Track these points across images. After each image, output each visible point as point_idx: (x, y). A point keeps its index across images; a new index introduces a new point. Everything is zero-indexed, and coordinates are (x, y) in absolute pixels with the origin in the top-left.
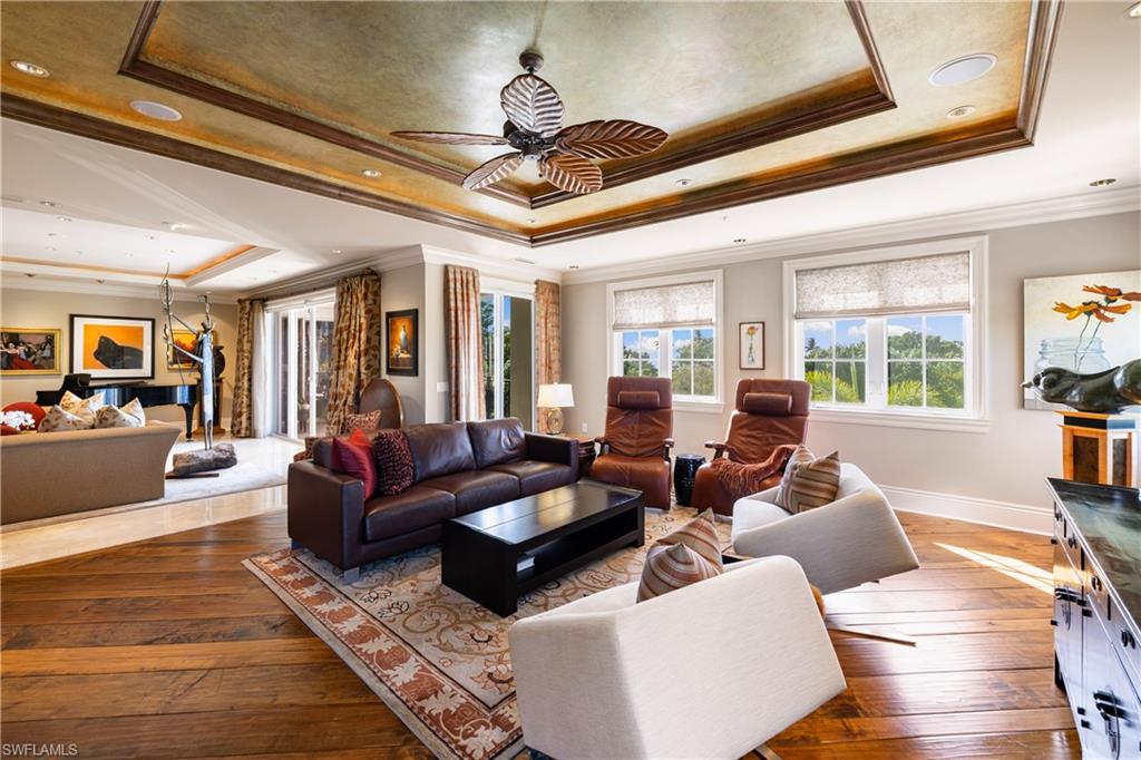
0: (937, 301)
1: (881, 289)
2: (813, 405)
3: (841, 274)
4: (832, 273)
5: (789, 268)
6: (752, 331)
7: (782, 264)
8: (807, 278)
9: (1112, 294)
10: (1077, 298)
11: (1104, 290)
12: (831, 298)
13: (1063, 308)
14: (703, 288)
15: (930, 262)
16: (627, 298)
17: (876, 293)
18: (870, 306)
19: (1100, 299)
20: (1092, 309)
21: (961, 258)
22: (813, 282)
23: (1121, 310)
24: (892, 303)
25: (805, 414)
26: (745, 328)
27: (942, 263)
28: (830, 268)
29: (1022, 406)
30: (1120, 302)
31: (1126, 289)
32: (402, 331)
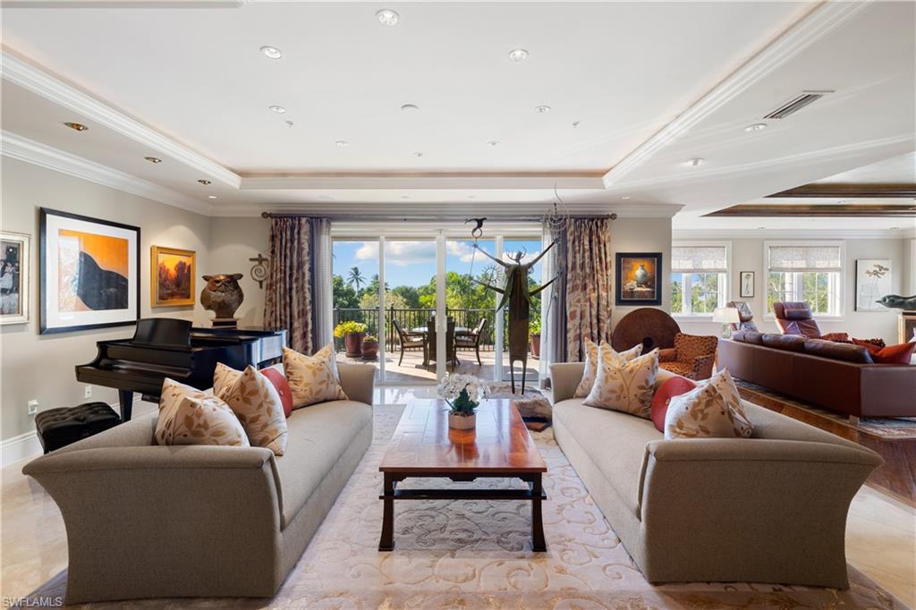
3: (790, 251)
5: (767, 244)
6: (748, 276)
7: (763, 243)
8: (775, 251)
9: (881, 268)
10: (872, 269)
11: (879, 266)
13: (868, 272)
14: (719, 251)
15: (825, 249)
17: (805, 261)
19: (877, 269)
20: (876, 273)
23: (883, 274)
24: (811, 266)
26: (744, 275)
27: (830, 250)
28: (786, 247)
29: (856, 310)
30: (883, 271)
31: (884, 267)
32: (638, 271)
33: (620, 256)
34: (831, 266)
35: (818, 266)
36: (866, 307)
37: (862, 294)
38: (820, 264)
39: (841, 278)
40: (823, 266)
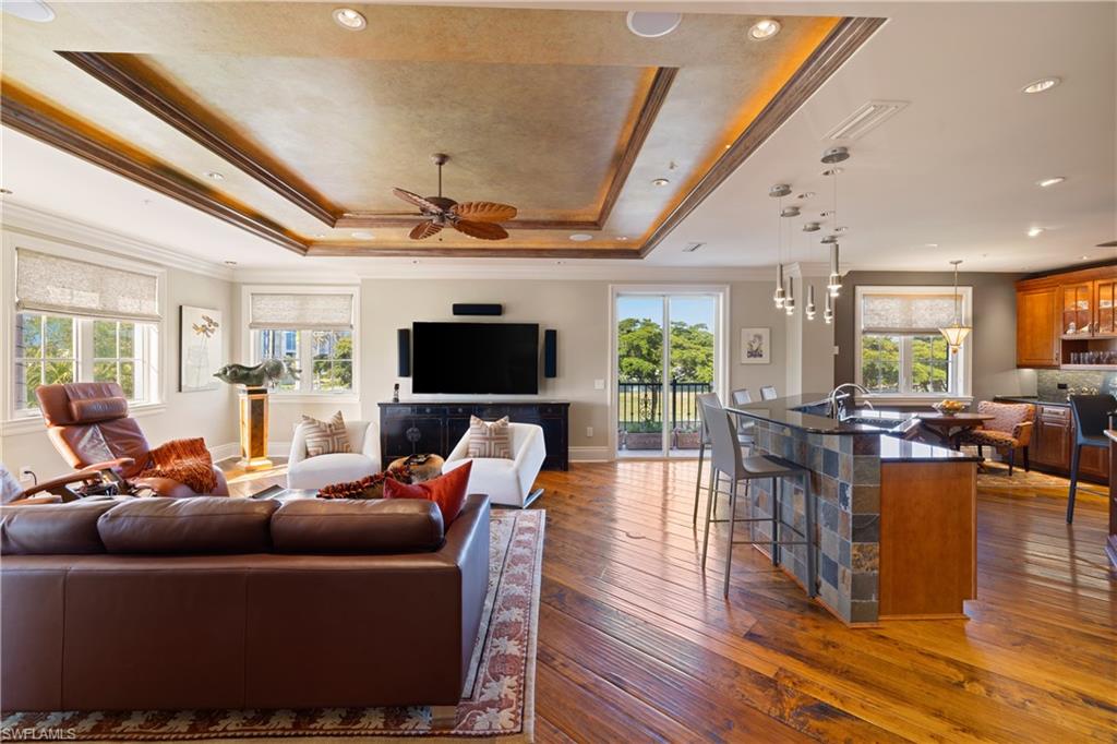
0: (139, 311)
3: (67, 267)
9: (211, 322)
10: (200, 323)
11: (209, 319)
12: (58, 291)
13: (196, 328)
17: (98, 295)
19: (207, 323)
20: (205, 329)
22: (37, 267)
23: (212, 331)
24: (110, 307)
27: (143, 281)
28: (57, 258)
29: (180, 390)
30: (212, 327)
31: (214, 321)
34: (145, 310)
35: (121, 309)
36: (193, 385)
37: (189, 362)
38: (127, 305)
39: (160, 333)
40: (129, 310)
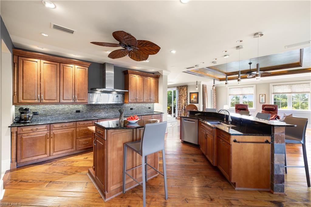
0: (303, 91)
1: (291, 89)
2: (278, 109)
3: (282, 86)
4: (281, 86)
5: (271, 85)
6: (262, 96)
7: (269, 84)
8: (275, 87)
14: (251, 88)
15: (302, 85)
16: (231, 89)
17: (290, 89)
18: (289, 92)
21: (308, 84)
22: (276, 88)
24: (293, 91)
25: (277, 110)
28: (280, 85)
32: (194, 96)
33: (190, 93)
